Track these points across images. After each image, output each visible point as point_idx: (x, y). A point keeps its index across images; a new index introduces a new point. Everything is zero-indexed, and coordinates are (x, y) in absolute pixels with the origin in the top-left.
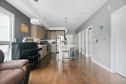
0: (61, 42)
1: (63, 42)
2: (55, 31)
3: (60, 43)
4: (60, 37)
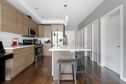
0: (59, 41)
1: (61, 40)
2: (50, 25)
3: (57, 43)
4: (57, 34)
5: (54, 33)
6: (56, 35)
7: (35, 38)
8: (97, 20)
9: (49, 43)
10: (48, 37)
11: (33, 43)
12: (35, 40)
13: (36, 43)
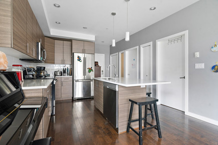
0: (87, 70)
1: (90, 70)
4: (85, 58)
5: (79, 57)
6: (82, 59)
8: (151, 43)
10: (63, 62)
12: (40, 70)
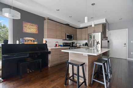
4: (94, 36)
5: (90, 36)
7: (73, 41)
9: (86, 45)
11: (71, 45)
12: (73, 43)
13: (74, 45)
